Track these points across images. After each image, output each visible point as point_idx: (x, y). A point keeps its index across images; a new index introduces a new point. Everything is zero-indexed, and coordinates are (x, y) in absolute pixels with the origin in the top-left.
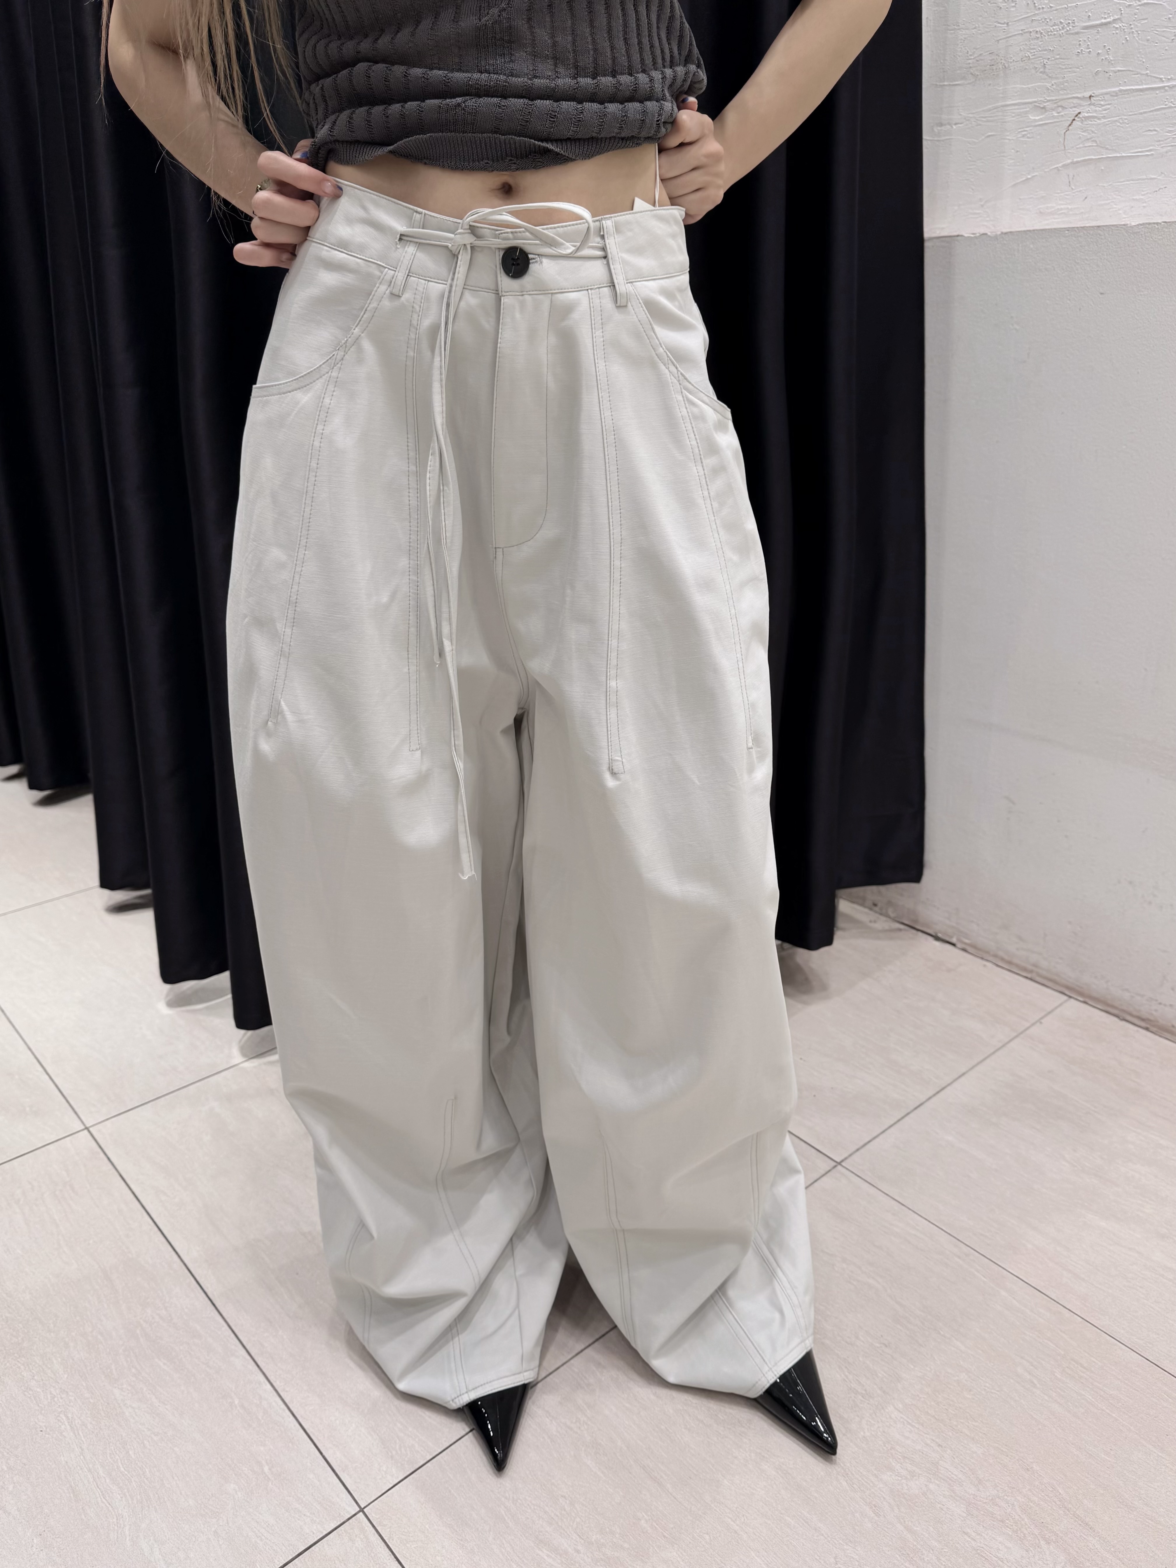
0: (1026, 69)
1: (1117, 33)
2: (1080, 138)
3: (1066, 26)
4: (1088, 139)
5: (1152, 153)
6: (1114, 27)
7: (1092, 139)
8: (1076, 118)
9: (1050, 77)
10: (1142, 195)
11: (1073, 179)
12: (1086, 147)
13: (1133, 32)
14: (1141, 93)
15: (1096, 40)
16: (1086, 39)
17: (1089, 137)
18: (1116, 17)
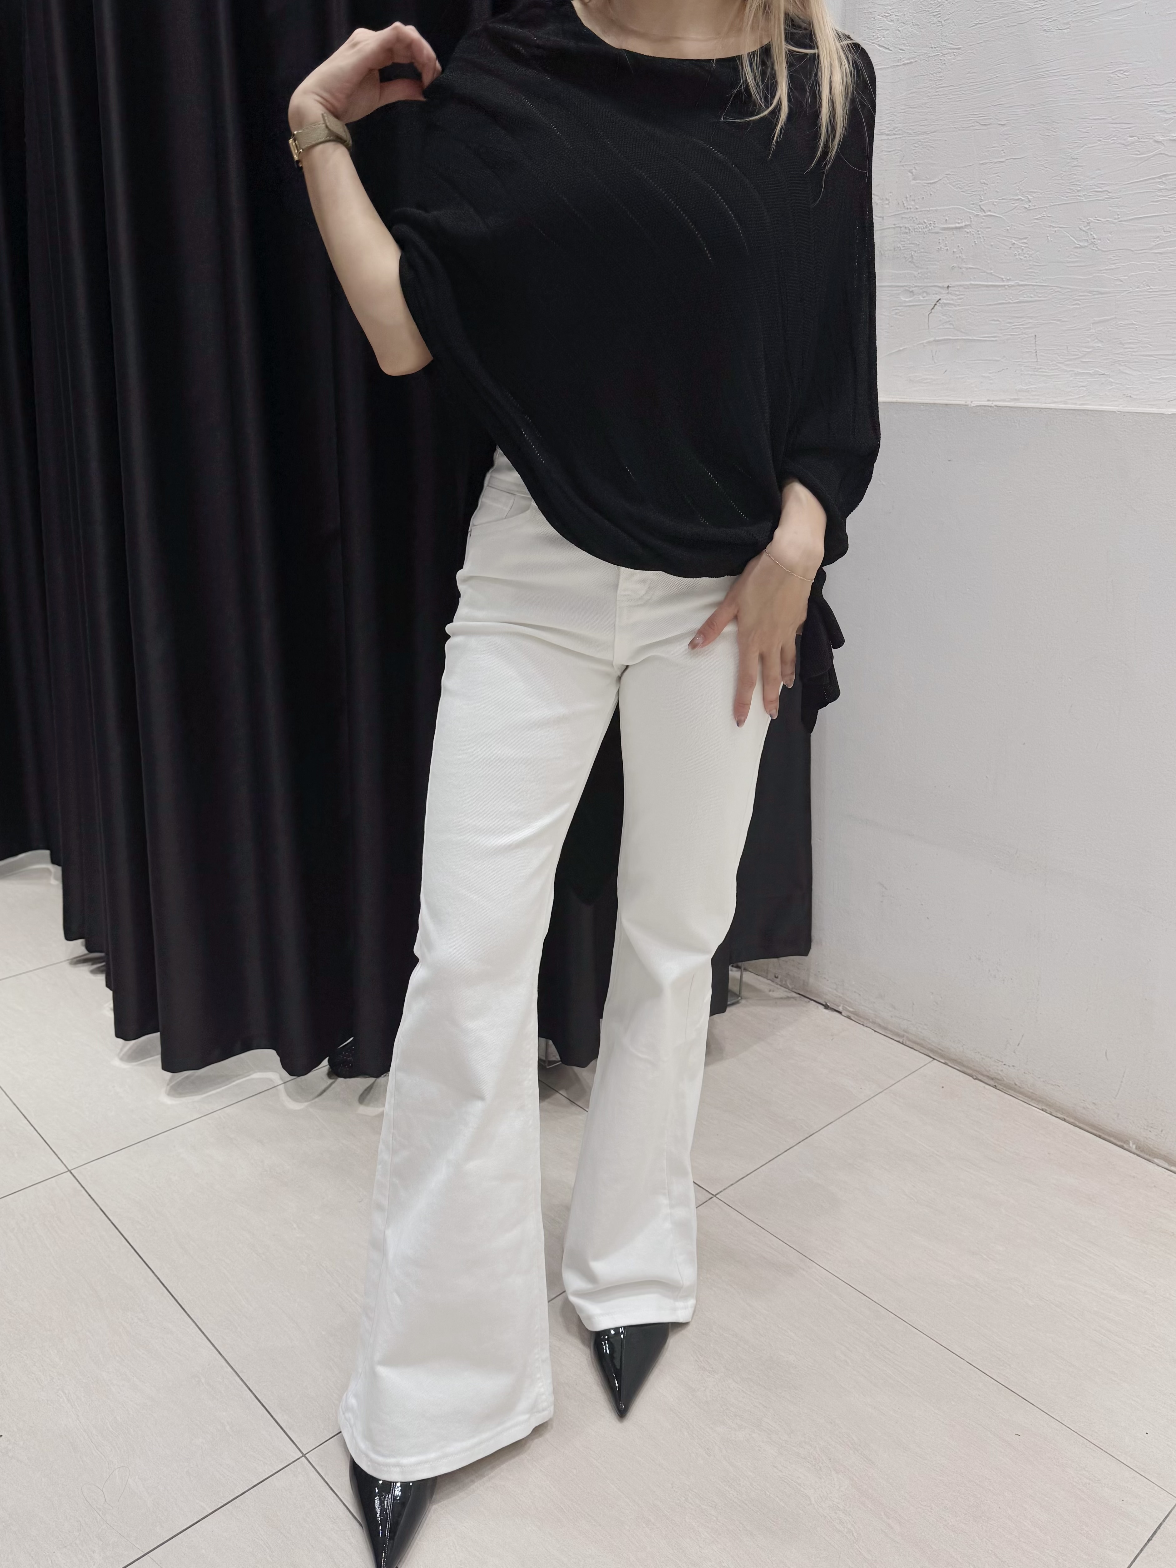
0: (898, 258)
1: (968, 237)
2: (940, 321)
3: (928, 225)
4: (947, 322)
5: (996, 339)
6: (965, 231)
7: (951, 322)
8: (937, 304)
9: (917, 267)
10: (990, 373)
11: (935, 354)
12: (945, 328)
13: (980, 237)
14: (987, 289)
15: (952, 240)
16: (944, 238)
17: (948, 320)
18: (967, 223)
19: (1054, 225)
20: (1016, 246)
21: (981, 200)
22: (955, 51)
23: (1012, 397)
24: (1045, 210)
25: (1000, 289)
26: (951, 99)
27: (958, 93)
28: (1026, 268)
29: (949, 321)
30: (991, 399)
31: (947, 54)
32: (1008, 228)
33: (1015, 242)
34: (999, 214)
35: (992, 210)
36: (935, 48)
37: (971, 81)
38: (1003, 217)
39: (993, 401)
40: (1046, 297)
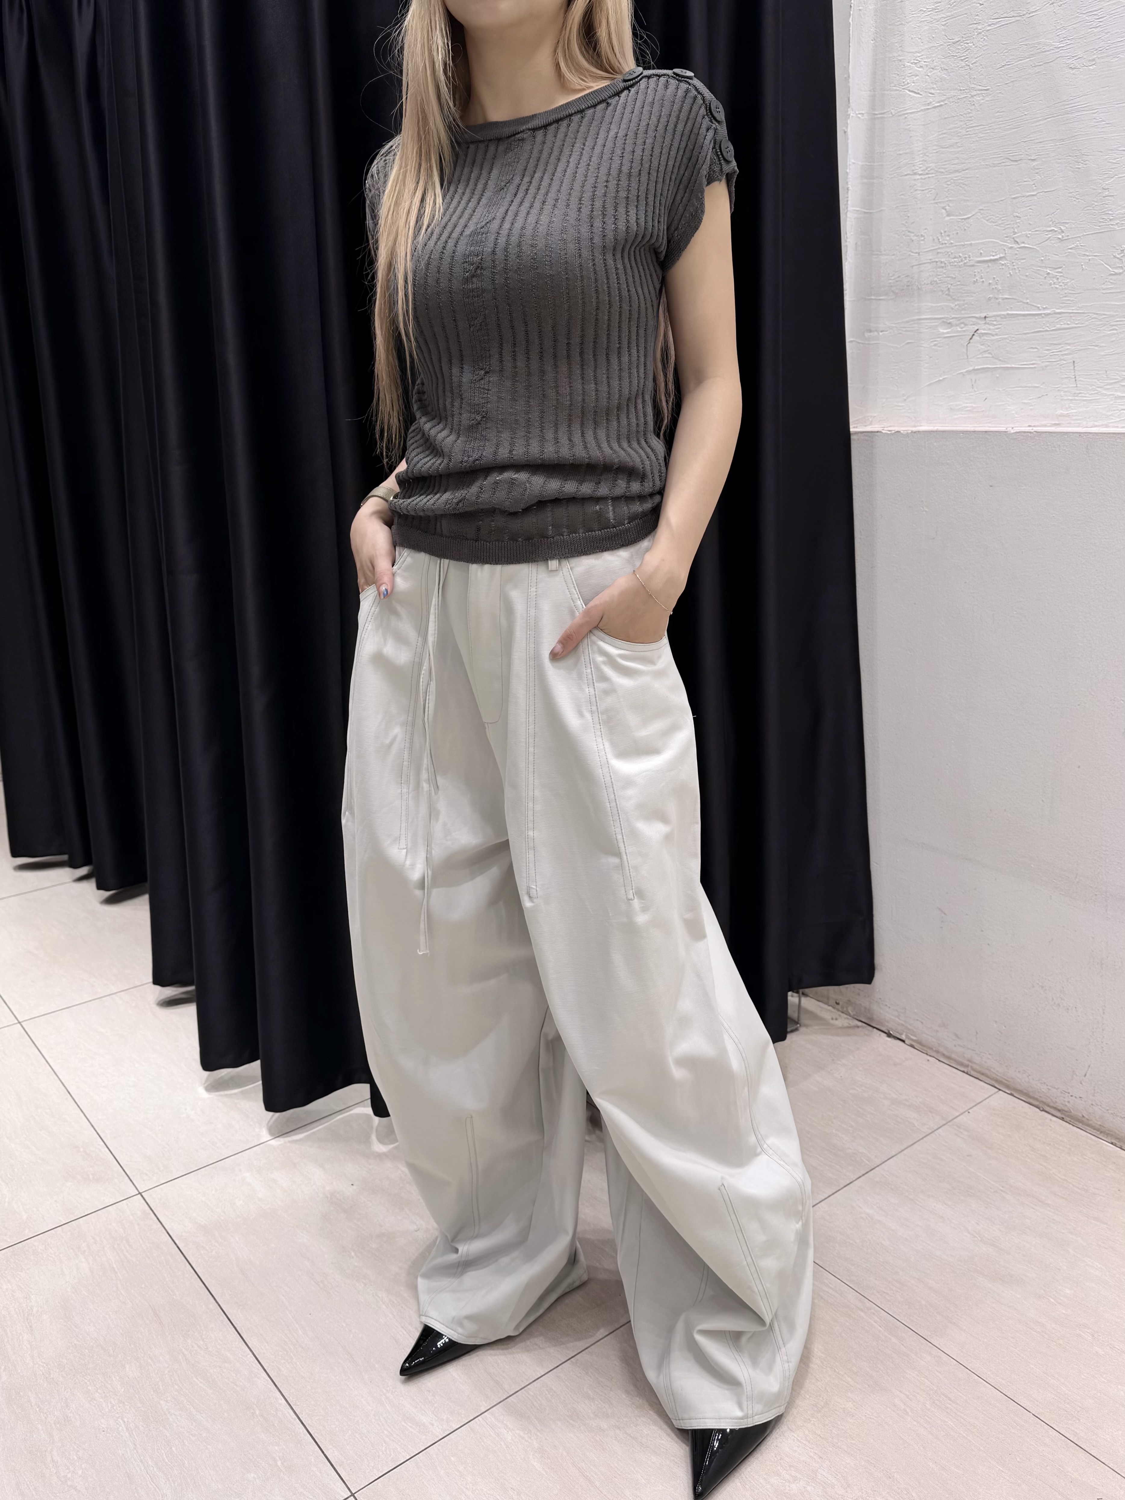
0: (934, 291)
1: (1003, 269)
2: (979, 350)
3: (964, 259)
4: (985, 351)
5: (1035, 366)
6: (1000, 263)
8: (975, 334)
9: (954, 299)
10: (1030, 400)
11: (975, 382)
12: (983, 357)
13: (1015, 269)
14: (1024, 318)
15: (987, 272)
16: (979, 271)
17: (986, 349)
18: (1002, 255)
19: (1088, 254)
20: (1051, 276)
21: (1015, 233)
22: (982, 92)
23: (1053, 422)
24: (1079, 239)
25: (1036, 317)
26: (981, 137)
27: (988, 131)
28: (1061, 296)
29: (988, 351)
30: (1032, 425)
31: (975, 96)
32: (1042, 258)
33: (1050, 272)
34: (1032, 245)
35: (1026, 242)
36: (964, 90)
37: (1001, 119)
38: (1038, 249)
39: (1034, 426)
40: (1083, 324)
